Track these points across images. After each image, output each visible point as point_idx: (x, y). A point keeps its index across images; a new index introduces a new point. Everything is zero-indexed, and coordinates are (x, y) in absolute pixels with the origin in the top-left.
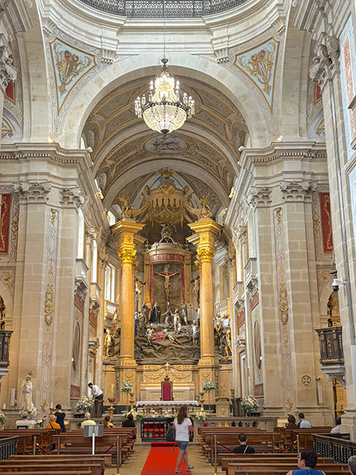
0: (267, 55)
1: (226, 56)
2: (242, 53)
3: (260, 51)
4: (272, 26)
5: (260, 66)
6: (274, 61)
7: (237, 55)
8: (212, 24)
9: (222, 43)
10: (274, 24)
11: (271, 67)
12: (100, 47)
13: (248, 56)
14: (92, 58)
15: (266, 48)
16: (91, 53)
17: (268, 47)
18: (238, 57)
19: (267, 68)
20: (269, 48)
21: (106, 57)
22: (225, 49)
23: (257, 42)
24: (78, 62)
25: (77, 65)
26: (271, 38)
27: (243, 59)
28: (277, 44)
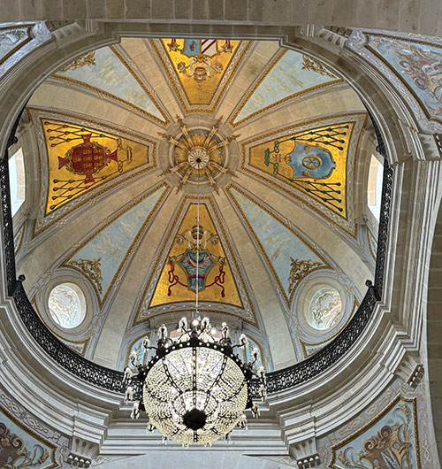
0: (395, 433)
1: (314, 452)
2: (344, 443)
3: (380, 430)
4: (396, 377)
5: (385, 458)
6: (413, 441)
7: (335, 449)
8: (282, 407)
9: (304, 431)
10: (398, 370)
11: (408, 453)
12: (70, 434)
13: (357, 447)
14: (50, 450)
15: (391, 421)
16: (49, 440)
17: (394, 418)
18: (338, 452)
19: (399, 457)
20: (397, 420)
21: (79, 454)
22: (310, 440)
23: (371, 414)
24: (19, 452)
25: (16, 457)
26: (398, 399)
27: (348, 454)
28: (411, 406)
